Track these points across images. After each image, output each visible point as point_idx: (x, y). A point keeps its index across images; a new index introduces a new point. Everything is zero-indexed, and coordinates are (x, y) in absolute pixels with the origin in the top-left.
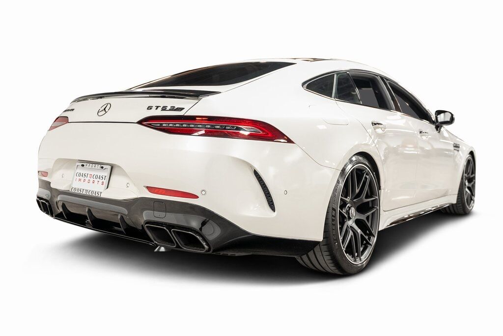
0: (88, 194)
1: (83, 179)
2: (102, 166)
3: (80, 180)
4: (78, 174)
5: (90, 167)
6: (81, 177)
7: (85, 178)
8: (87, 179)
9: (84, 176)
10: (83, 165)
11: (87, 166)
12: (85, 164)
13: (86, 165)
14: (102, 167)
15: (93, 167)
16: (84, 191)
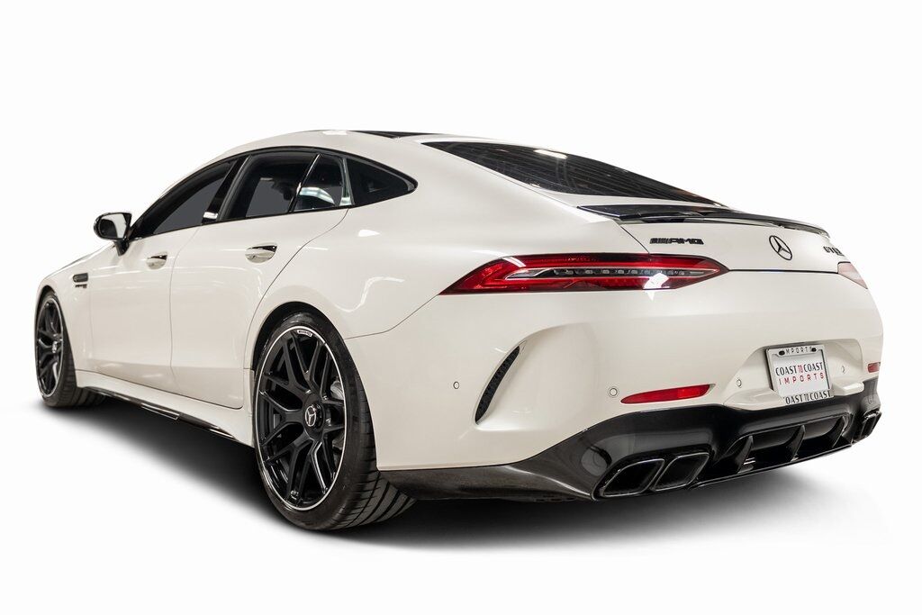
0: (810, 400)
1: (790, 377)
2: (813, 347)
3: (787, 380)
4: (778, 370)
5: (795, 353)
6: (786, 376)
7: (795, 374)
8: (797, 375)
9: (790, 372)
10: (782, 353)
11: (790, 352)
12: (785, 350)
13: (788, 351)
14: (814, 350)
15: (800, 353)
16: (803, 397)
